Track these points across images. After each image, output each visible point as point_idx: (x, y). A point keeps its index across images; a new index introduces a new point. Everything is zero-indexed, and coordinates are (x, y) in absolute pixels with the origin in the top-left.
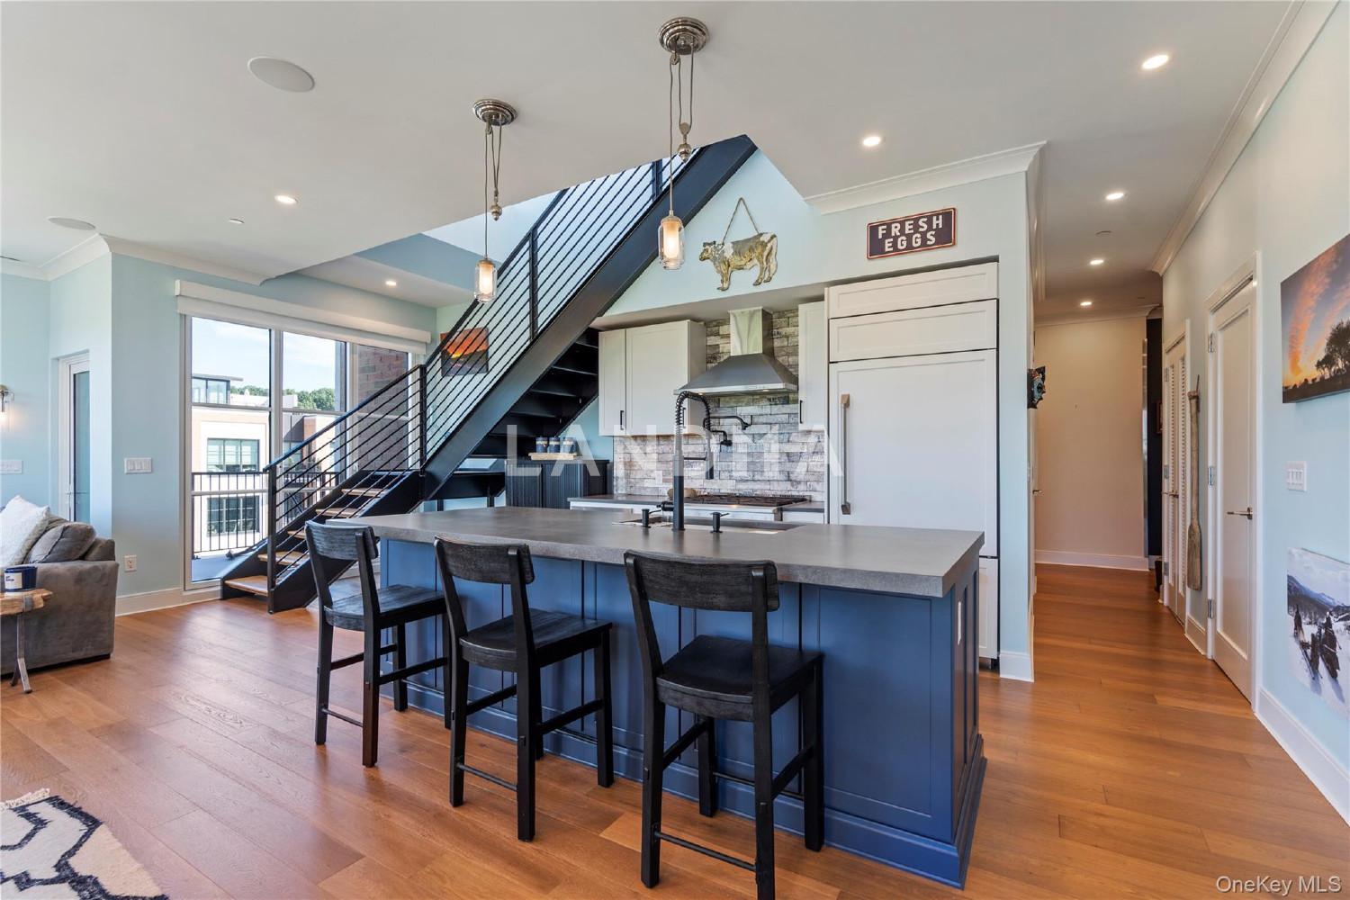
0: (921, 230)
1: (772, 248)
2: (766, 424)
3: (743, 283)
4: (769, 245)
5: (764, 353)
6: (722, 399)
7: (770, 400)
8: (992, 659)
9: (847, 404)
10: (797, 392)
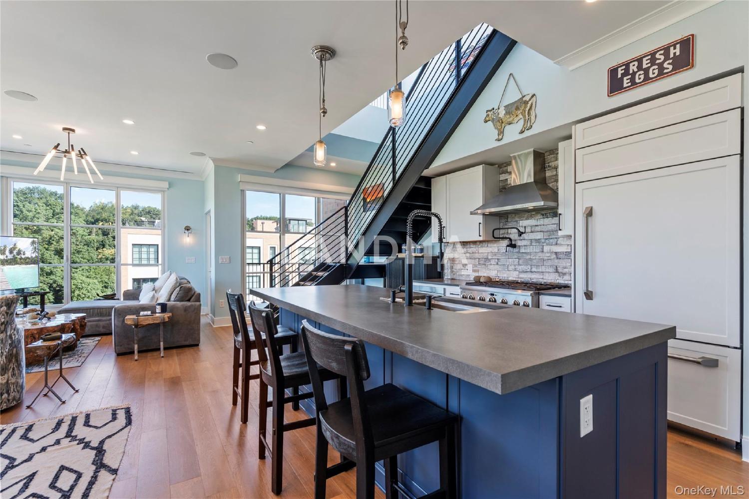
0: (658, 62)
1: (532, 104)
2: (541, 232)
3: (512, 134)
4: (530, 103)
5: (535, 181)
6: (510, 216)
7: (543, 215)
8: (736, 442)
9: (589, 213)
10: (557, 208)
